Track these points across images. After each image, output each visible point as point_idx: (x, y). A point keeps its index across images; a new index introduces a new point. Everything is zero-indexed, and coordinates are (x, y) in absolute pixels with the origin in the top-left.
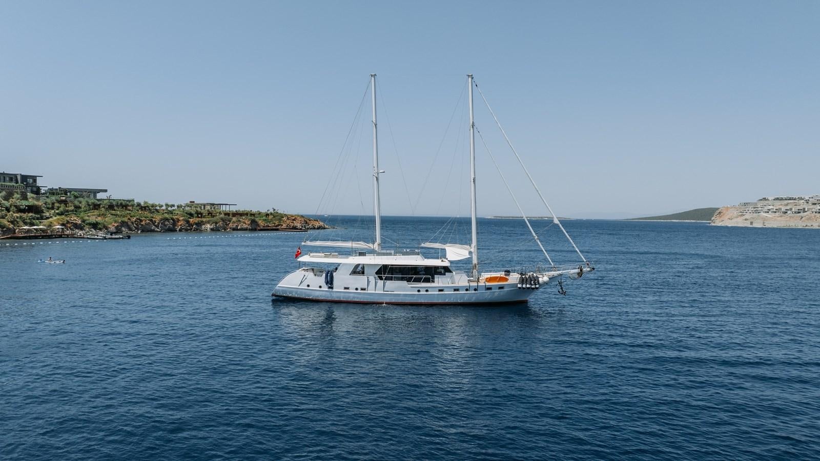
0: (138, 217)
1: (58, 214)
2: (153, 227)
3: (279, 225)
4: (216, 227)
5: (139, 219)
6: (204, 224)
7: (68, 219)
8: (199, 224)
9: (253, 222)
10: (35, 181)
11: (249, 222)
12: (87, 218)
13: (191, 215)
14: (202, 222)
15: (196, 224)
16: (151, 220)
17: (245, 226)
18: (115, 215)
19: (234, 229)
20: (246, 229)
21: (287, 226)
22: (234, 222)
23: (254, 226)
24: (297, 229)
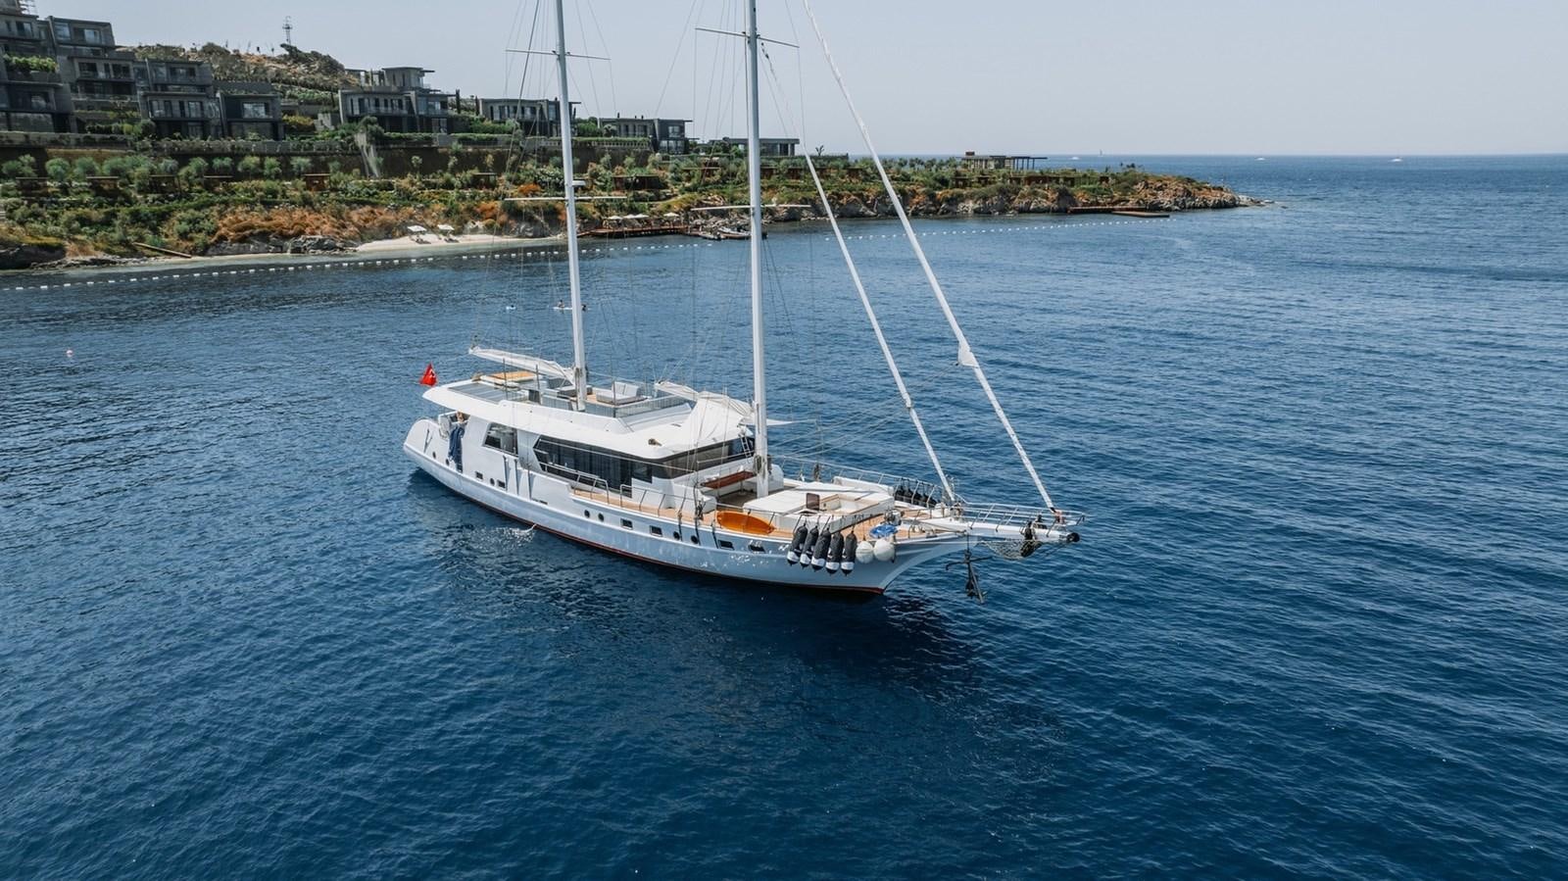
0: (835, 190)
1: (689, 190)
2: (863, 208)
3: (1119, 201)
4: (985, 207)
5: (837, 194)
6: (963, 201)
7: (703, 197)
8: (954, 201)
9: (1064, 194)
10: (682, 129)
11: (1055, 196)
12: (740, 195)
13: (944, 182)
14: (960, 195)
15: (948, 201)
16: (860, 195)
17: (1045, 204)
18: (793, 187)
19: (1021, 211)
20: (1046, 211)
21: (1138, 202)
22: (1023, 196)
23: (1064, 204)
24: (1160, 209)
